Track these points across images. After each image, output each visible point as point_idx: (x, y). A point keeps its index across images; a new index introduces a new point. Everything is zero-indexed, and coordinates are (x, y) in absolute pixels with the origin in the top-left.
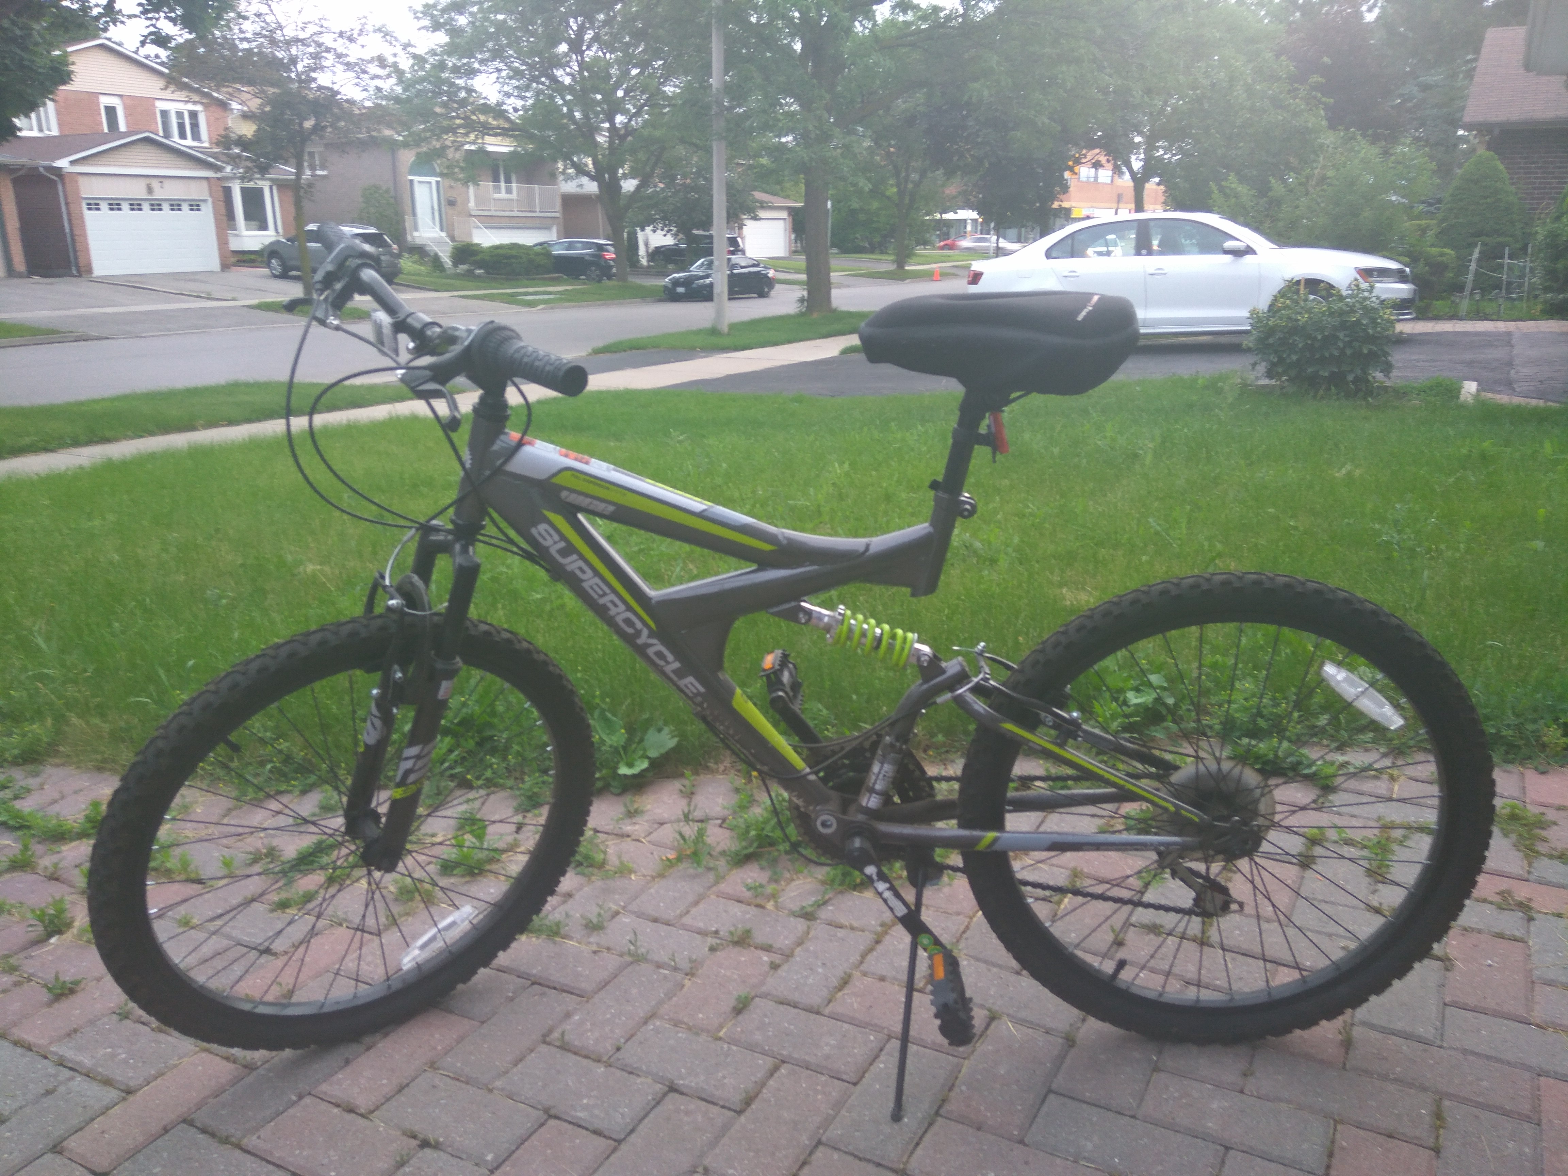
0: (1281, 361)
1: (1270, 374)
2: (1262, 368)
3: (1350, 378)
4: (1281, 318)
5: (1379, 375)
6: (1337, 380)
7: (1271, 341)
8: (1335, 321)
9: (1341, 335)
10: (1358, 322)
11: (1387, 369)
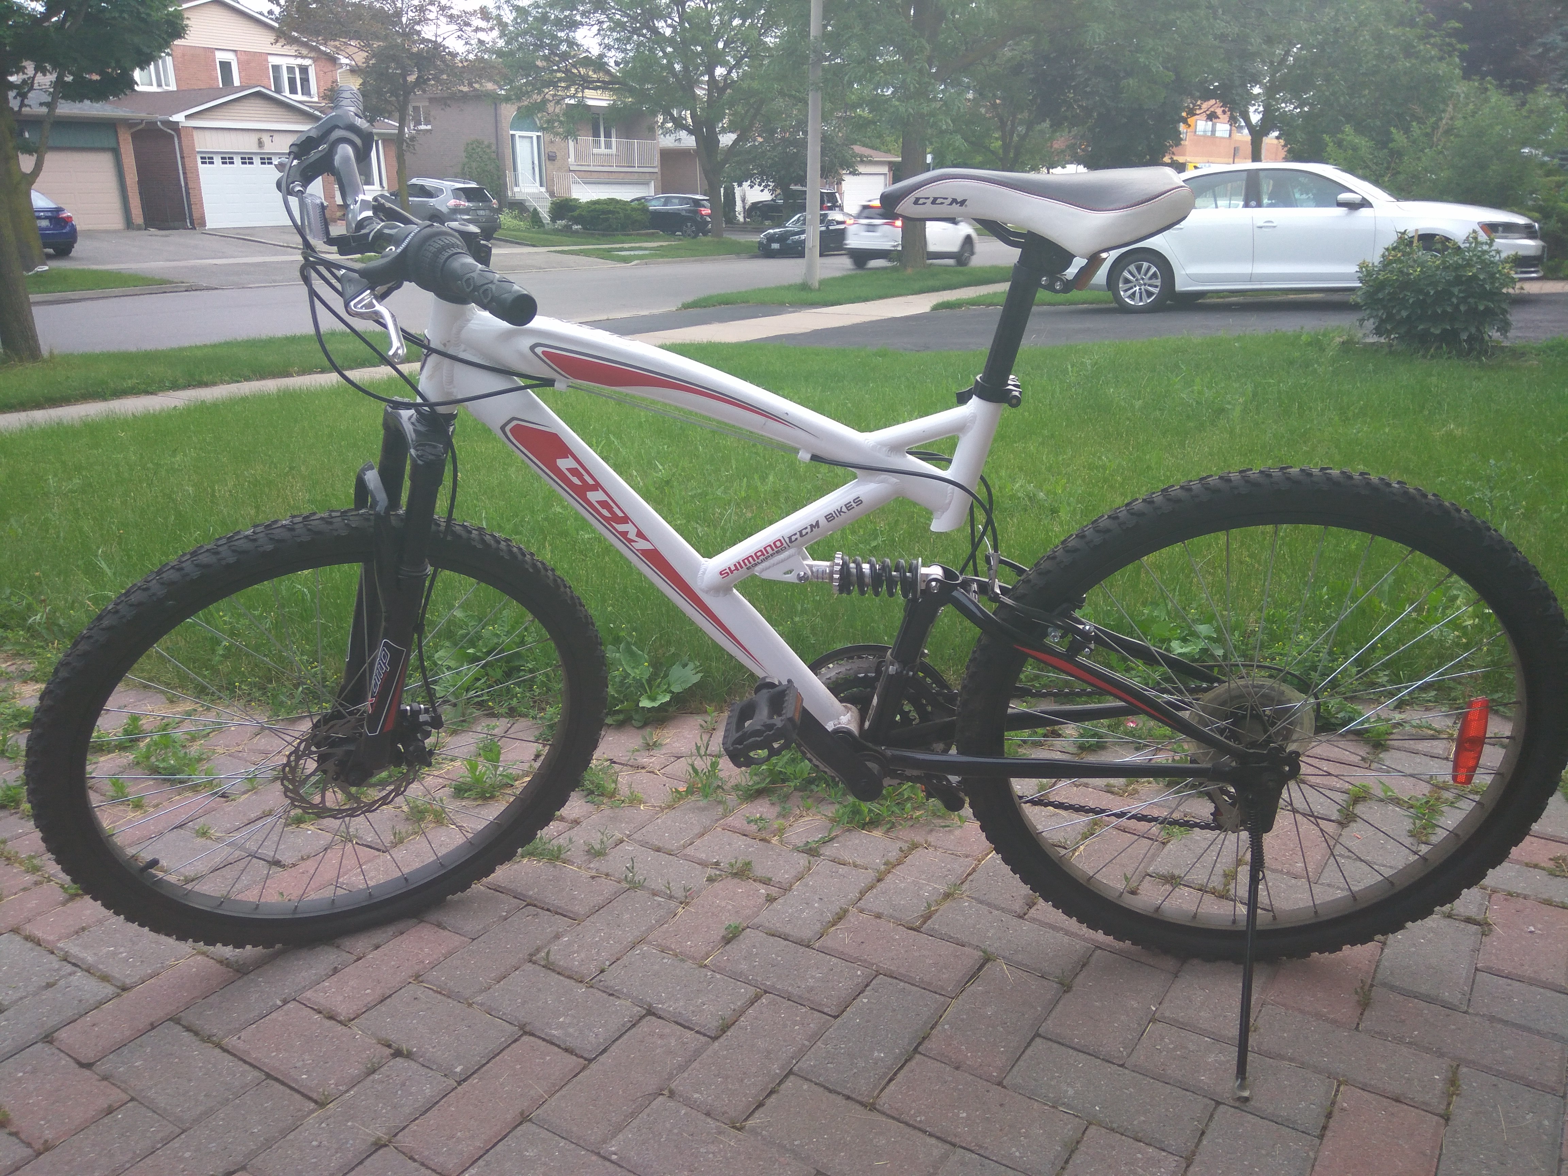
0: (1390, 317)
1: (1378, 331)
2: (1370, 324)
3: (1464, 336)
4: (1391, 272)
5: (1496, 335)
6: (1450, 338)
7: (1380, 296)
8: (1450, 276)
10: (1475, 277)
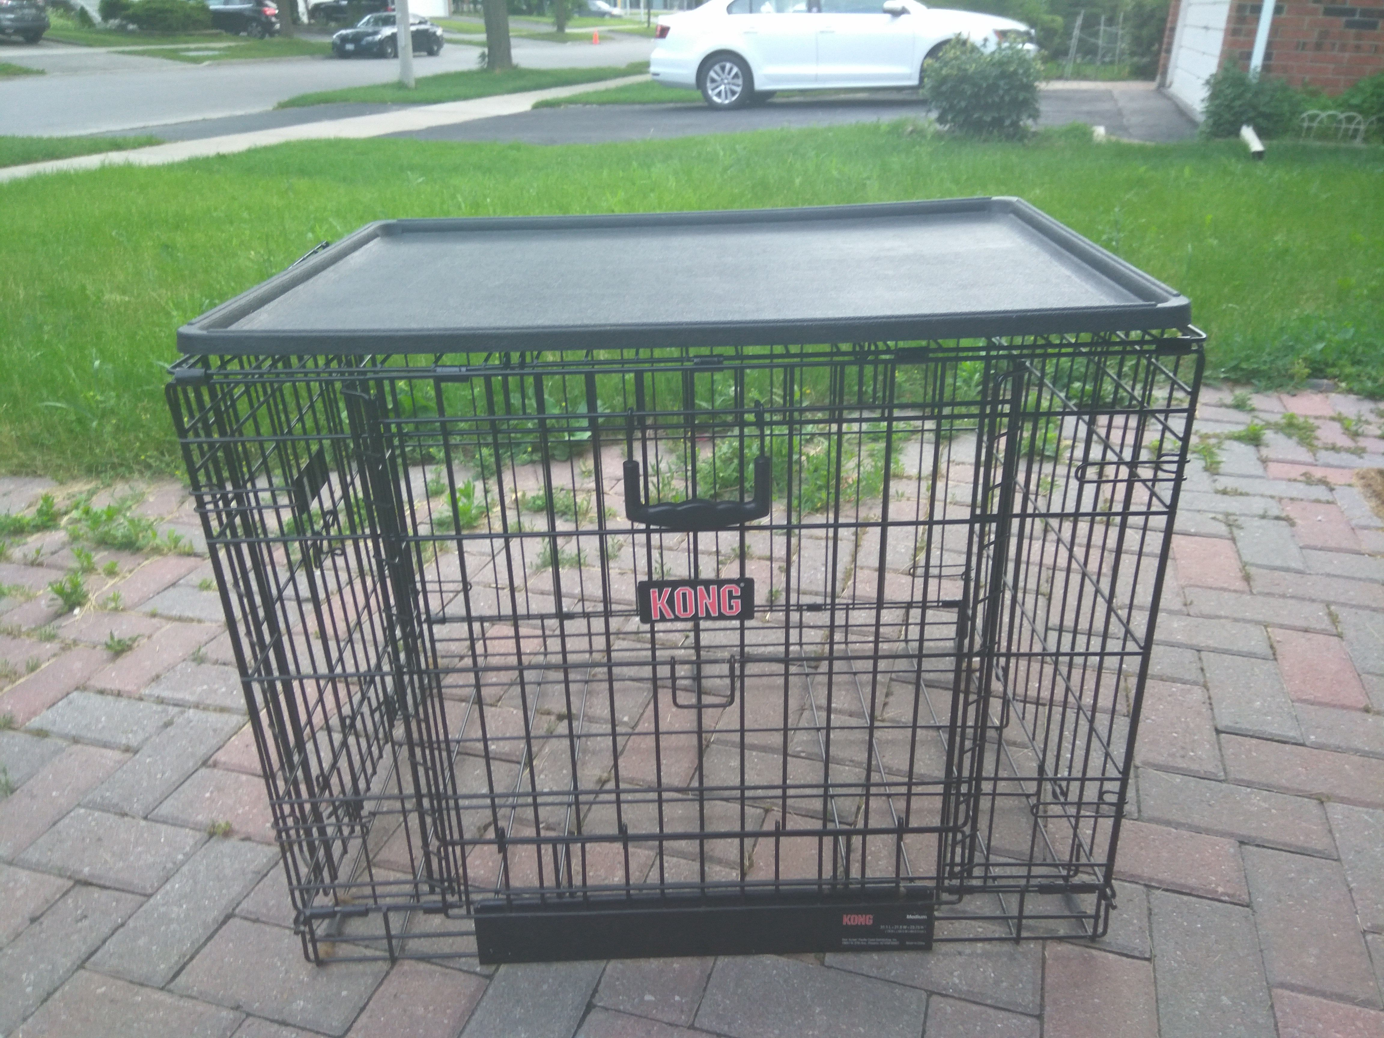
0: (952, 107)
2: (934, 115)
4: (952, 68)
7: (944, 88)
8: (995, 72)
9: (1002, 83)
11: (1035, 115)
